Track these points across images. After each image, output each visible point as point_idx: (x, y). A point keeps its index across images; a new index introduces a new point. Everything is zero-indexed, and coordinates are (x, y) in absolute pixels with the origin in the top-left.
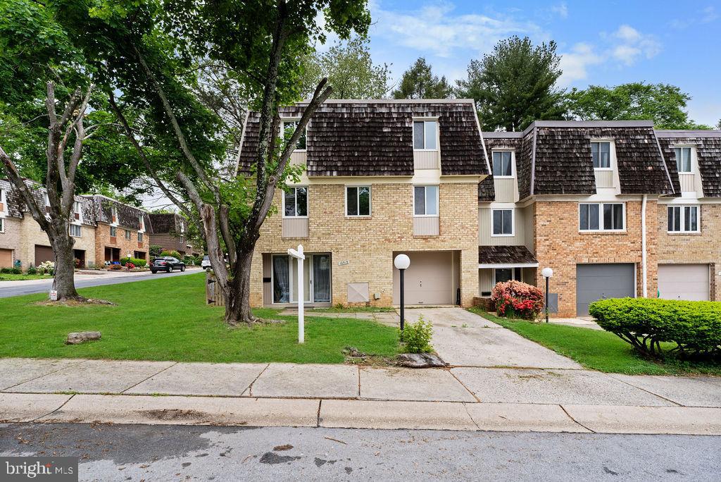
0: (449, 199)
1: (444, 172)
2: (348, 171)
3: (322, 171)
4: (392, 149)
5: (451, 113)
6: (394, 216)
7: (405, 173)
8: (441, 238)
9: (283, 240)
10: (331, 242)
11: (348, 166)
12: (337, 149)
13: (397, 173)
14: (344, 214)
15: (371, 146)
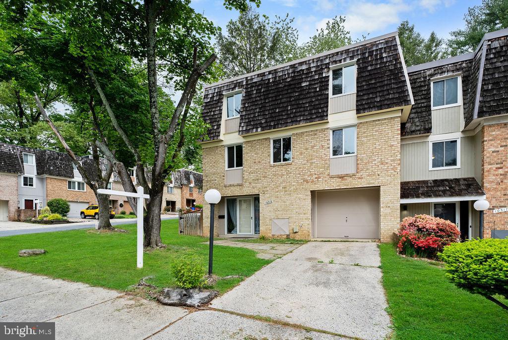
0: (367, 137)
1: (358, 111)
2: (270, 126)
3: (250, 129)
4: (308, 100)
5: (371, 53)
6: (311, 159)
7: (319, 119)
8: (358, 175)
9: (225, 186)
10: (259, 185)
11: (270, 122)
12: (263, 109)
13: (311, 120)
14: (270, 162)
15: (290, 101)
